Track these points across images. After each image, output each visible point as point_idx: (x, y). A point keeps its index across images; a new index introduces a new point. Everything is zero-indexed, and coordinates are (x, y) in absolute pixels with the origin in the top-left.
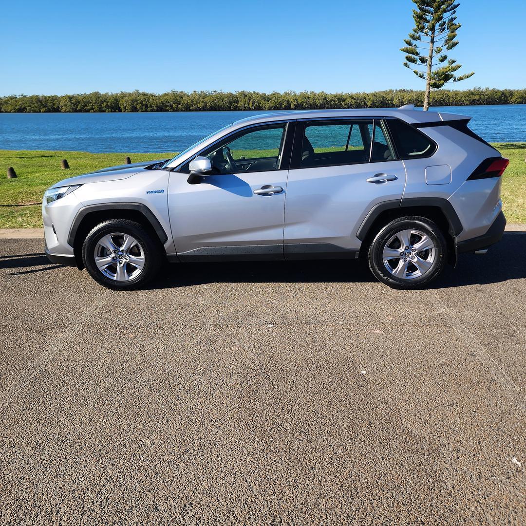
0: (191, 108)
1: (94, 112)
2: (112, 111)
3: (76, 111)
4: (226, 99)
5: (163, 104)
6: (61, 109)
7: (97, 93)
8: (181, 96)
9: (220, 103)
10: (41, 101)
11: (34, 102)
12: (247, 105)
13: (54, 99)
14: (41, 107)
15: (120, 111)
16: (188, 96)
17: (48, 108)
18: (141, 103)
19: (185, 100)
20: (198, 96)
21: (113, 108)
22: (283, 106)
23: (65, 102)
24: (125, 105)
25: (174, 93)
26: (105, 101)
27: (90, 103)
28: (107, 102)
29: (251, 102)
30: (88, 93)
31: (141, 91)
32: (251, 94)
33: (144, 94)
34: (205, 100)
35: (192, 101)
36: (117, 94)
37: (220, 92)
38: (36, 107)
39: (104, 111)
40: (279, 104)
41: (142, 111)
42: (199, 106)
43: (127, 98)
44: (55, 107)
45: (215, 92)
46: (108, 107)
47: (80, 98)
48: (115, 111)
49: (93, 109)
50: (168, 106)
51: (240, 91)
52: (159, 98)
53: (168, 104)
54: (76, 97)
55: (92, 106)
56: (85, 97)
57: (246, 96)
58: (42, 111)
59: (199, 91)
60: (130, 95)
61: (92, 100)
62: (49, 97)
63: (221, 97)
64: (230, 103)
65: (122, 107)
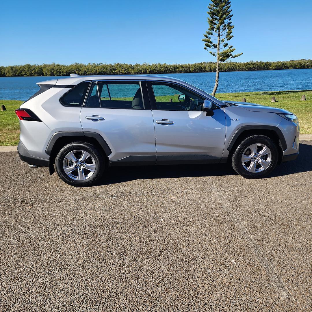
0: (87, 73)
1: (27, 76)
2: (38, 76)
3: (15, 76)
4: (108, 68)
5: (70, 71)
6: (6, 75)
7: (28, 65)
8: (81, 66)
9: (105, 70)
12: (121, 72)
13: (1, 68)
15: (43, 75)
16: (85, 66)
18: (57, 71)
19: (84, 69)
20: (91, 66)
21: (38, 74)
22: (142, 72)
23: (8, 71)
24: (46, 72)
25: (77, 65)
26: (34, 70)
27: (24, 71)
28: (35, 70)
29: (123, 70)
30: (23, 65)
31: (56, 63)
32: (123, 65)
33: (58, 65)
34: (95, 69)
35: (88, 69)
36: (41, 65)
37: (105, 64)
39: (33, 76)
40: (140, 70)
41: (57, 76)
42: (92, 72)
43: (47, 68)
44: (2, 73)
45: (101, 64)
46: (35, 73)
47: (18, 68)
48: (40, 76)
49: (27, 74)
50: (73, 72)
51: (116, 64)
52: (68, 67)
53: (73, 71)
54: (15, 67)
55: (26, 72)
56: (21, 67)
57: (120, 66)
59: (92, 63)
60: (49, 66)
61: (25, 69)
63: (105, 67)
64: (111, 70)
65: (44, 73)
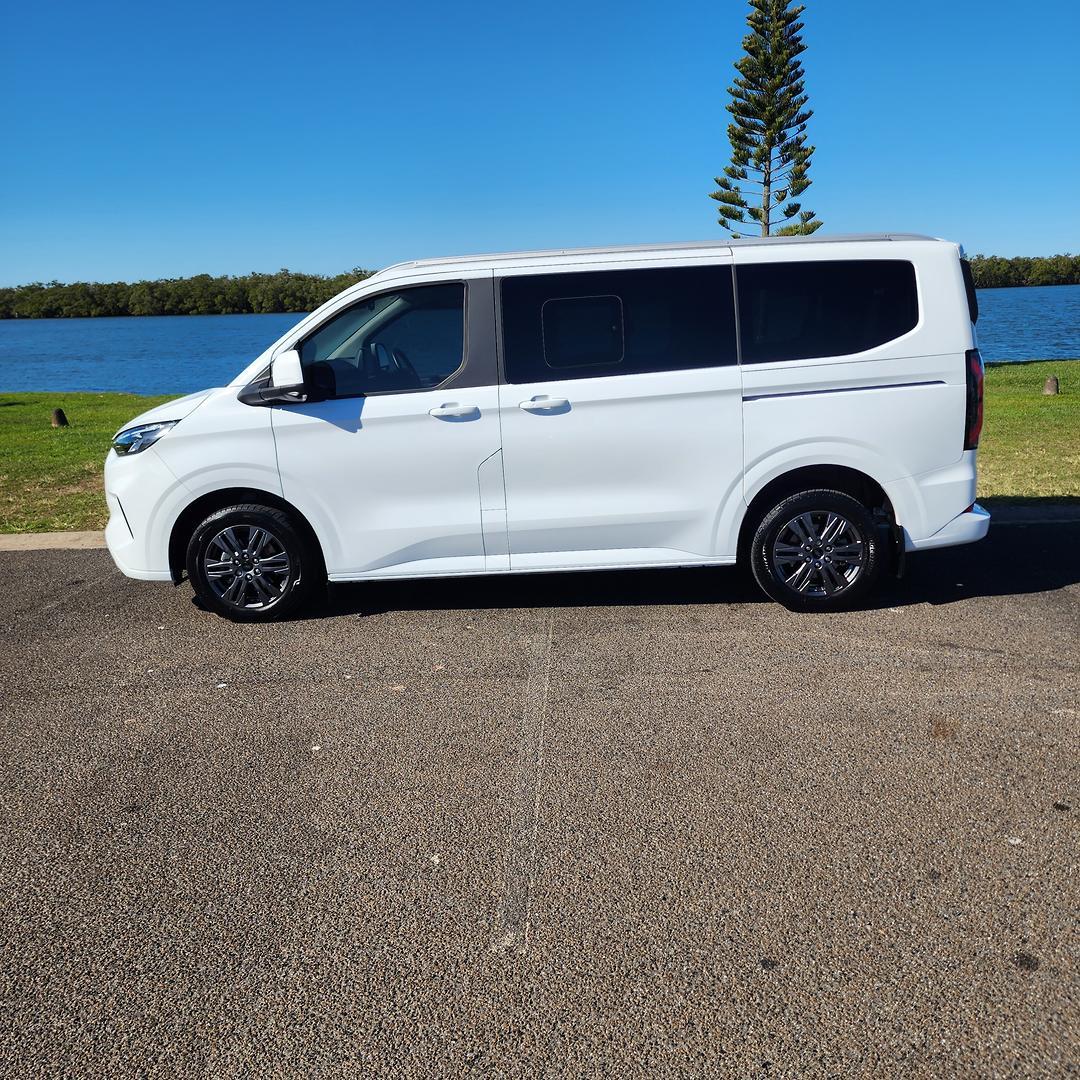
1: (199, 313)
2: (234, 312)
3: (162, 313)
6: (133, 310)
7: (204, 277)
10: (92, 296)
11: (79, 296)
13: (119, 289)
14: (92, 306)
15: (250, 311)
17: (106, 308)
18: (293, 295)
21: (235, 306)
23: (140, 296)
26: (220, 293)
27: (190, 297)
28: (224, 294)
30: (186, 277)
31: (293, 271)
33: (299, 278)
36: (244, 278)
38: (82, 307)
39: (218, 312)
41: (295, 311)
43: (264, 286)
44: (121, 305)
46: (225, 303)
47: (169, 288)
48: (240, 312)
49: (197, 308)
52: (330, 282)
54: (162, 286)
55: (195, 302)
56: (181, 284)
58: (93, 313)
60: (270, 278)
61: (193, 290)
62: (109, 286)
65: (254, 303)
